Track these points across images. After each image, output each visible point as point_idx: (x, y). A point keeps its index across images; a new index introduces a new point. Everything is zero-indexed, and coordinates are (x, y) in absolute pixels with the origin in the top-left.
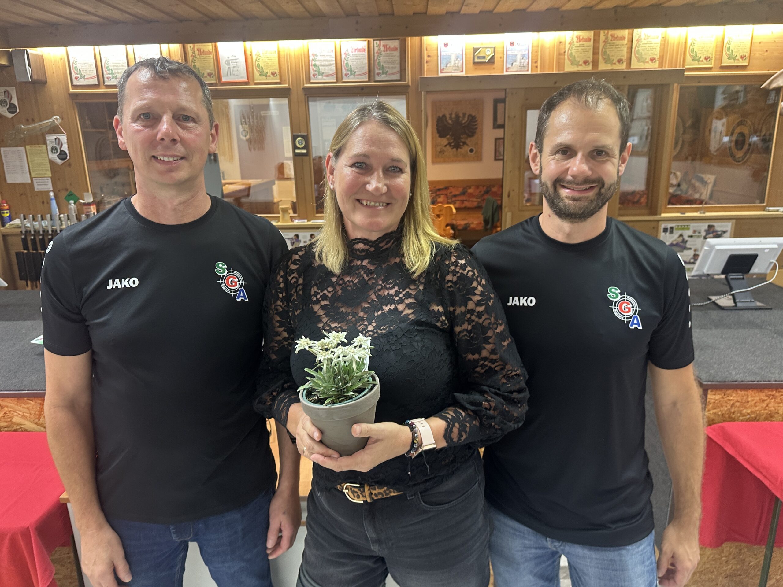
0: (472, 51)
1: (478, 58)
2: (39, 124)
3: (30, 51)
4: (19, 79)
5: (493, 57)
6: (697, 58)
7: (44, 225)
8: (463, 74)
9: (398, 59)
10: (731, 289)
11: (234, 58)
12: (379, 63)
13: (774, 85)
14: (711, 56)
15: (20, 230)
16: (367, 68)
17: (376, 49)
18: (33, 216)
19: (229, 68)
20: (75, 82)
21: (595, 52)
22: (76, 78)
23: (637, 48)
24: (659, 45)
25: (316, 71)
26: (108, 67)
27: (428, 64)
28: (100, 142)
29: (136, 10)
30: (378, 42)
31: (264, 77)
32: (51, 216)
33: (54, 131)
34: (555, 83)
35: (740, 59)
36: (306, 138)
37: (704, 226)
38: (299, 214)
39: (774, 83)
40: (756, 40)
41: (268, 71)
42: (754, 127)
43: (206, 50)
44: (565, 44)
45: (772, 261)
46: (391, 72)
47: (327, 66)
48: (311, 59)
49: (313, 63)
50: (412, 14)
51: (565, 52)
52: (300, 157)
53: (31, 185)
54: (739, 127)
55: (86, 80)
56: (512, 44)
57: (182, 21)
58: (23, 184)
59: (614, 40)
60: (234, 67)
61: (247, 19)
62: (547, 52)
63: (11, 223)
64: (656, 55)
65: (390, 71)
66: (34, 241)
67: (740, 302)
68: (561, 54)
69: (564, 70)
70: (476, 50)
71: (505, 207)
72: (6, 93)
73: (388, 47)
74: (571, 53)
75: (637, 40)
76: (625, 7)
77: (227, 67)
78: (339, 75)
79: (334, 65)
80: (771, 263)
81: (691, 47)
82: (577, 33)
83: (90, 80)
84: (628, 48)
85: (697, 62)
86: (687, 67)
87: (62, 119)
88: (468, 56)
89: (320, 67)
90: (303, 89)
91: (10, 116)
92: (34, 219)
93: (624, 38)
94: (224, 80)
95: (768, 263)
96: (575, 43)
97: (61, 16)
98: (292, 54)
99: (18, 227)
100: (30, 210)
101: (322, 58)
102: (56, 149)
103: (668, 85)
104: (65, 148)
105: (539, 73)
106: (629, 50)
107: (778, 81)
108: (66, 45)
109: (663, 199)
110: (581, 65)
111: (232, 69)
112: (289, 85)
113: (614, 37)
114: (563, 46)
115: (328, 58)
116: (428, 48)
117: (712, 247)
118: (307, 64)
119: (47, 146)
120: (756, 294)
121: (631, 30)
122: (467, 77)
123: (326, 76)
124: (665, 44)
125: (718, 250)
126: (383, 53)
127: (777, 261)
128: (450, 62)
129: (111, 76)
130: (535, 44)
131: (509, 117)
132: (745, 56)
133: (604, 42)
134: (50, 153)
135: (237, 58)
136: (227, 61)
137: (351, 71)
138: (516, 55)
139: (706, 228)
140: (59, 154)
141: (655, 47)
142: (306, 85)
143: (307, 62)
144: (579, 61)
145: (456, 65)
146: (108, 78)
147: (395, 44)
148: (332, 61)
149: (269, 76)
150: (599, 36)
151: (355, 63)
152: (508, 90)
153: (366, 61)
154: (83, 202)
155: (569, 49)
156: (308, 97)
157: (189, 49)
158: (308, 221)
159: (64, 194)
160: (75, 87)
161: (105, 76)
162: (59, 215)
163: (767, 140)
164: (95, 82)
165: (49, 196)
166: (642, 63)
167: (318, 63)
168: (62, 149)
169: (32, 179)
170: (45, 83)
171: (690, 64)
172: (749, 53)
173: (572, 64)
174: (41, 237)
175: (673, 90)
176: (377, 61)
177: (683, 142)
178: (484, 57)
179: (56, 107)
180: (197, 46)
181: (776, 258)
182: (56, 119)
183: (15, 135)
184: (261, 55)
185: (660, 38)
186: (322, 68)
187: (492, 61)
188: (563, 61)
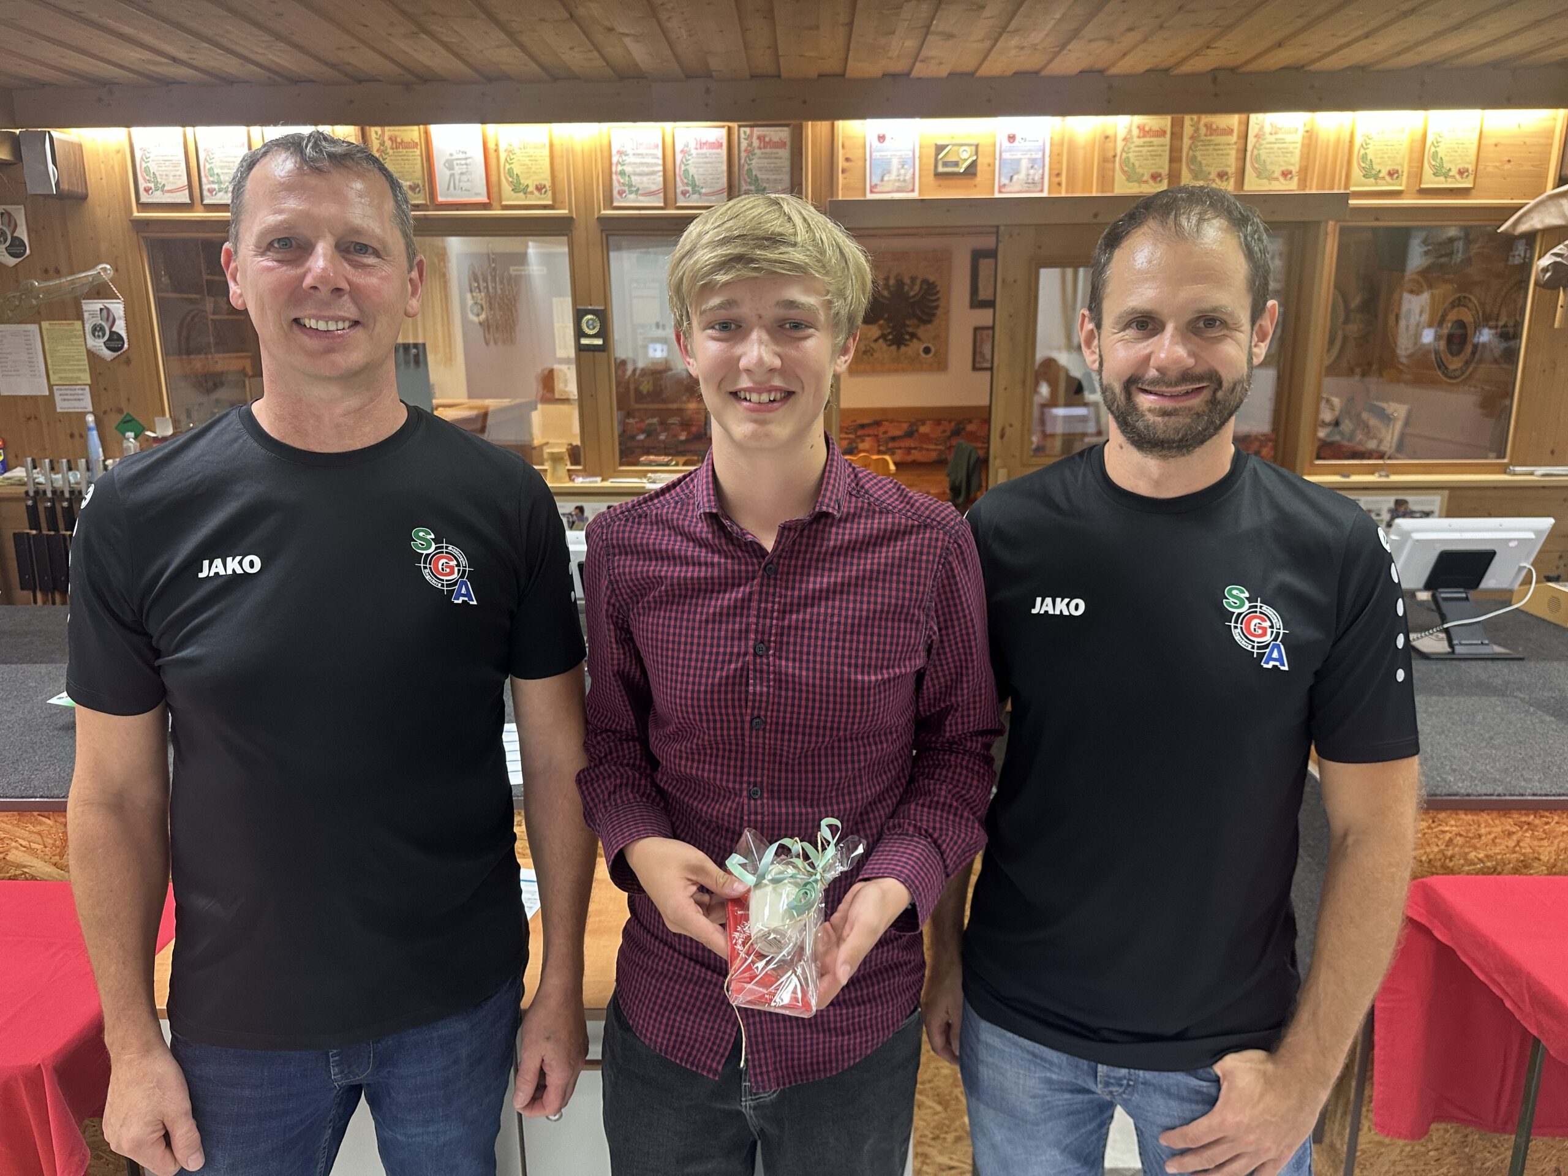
0: (933, 151)
1: (945, 164)
2: (69, 278)
3: (58, 134)
4: (33, 188)
5: (974, 164)
6: (1374, 172)
7: (72, 480)
8: (915, 195)
9: (786, 164)
10: (1444, 619)
11: (463, 156)
12: (750, 170)
13: (1523, 228)
14: (1399, 168)
15: (23, 489)
16: (725, 180)
17: (744, 144)
18: (51, 462)
19: (452, 175)
20: (144, 198)
21: (1175, 158)
22: (147, 190)
23: (1256, 152)
24: (1299, 146)
25: (623, 184)
26: (211, 169)
27: (845, 175)
28: (189, 318)
29: (270, 57)
30: (748, 130)
31: (521, 195)
32: (87, 462)
33: (98, 293)
34: (1096, 216)
35: (1458, 177)
36: (603, 317)
37: (1386, 502)
38: (585, 466)
39: (1524, 223)
40: (1489, 141)
41: (529, 182)
42: (1484, 312)
43: (407, 139)
44: (1115, 141)
45: (1523, 564)
47: (647, 174)
48: (615, 160)
49: (620, 168)
50: (816, 76)
51: (1115, 156)
52: (591, 354)
53: (50, 399)
54: (1456, 310)
55: (167, 194)
56: (1012, 138)
58: (31, 397)
59: (1211, 135)
60: (462, 174)
61: (490, 80)
62: (1080, 154)
63: (7, 475)
64: (1293, 165)
66: (51, 511)
67: (1461, 644)
68: (1107, 160)
69: (1112, 191)
70: (939, 148)
71: (995, 458)
72: (6, 217)
73: (767, 139)
74: (1128, 158)
75: (1256, 136)
76: (1233, 70)
77: (448, 173)
78: (671, 196)
79: (661, 174)
80: (1521, 569)
81: (1362, 151)
82: (1138, 120)
83: (173, 194)
84: (1238, 150)
85: (1372, 180)
86: (1353, 189)
87: (117, 270)
88: (924, 160)
89: (633, 178)
90: (598, 218)
91: (12, 261)
92: (52, 469)
93: (1230, 131)
94: (441, 198)
95: (1516, 569)
96: (1135, 139)
97: (121, 67)
98: (578, 148)
99: (21, 483)
100: (45, 449)
101: (638, 160)
102: (102, 329)
103: (1318, 223)
104: (120, 327)
105: (1063, 195)
106: (1241, 156)
107: (1532, 218)
108: (128, 126)
109: (1306, 447)
110: (1146, 182)
111: (457, 177)
112: (570, 210)
113: (1211, 129)
114: (1111, 145)
115: (650, 160)
116: (847, 143)
117: (1405, 535)
118: (607, 170)
119: (83, 324)
120: (1492, 629)
121: (1244, 116)
122: (922, 200)
123: (643, 195)
124: (1310, 144)
125: (1417, 541)
126: (757, 151)
127: (1532, 565)
128: (889, 172)
129: (216, 186)
130: (1057, 138)
131: (1004, 281)
132: (1467, 171)
133: (1192, 138)
134: (89, 336)
135: (468, 155)
136: (447, 161)
137: (694, 186)
138: (1020, 160)
139: (1392, 505)
140: (109, 340)
141: (1291, 149)
142: (603, 212)
143: (607, 165)
144: (1143, 175)
145: (902, 178)
146: (210, 191)
147: (781, 134)
148: (657, 165)
149: (532, 193)
150: (1182, 127)
151: (701, 170)
152: (1002, 228)
153: (725, 167)
154: (153, 435)
155: (1123, 149)
156: (607, 236)
157: (374, 136)
158: (603, 480)
159: (113, 420)
160: (144, 206)
161: (205, 187)
162: (104, 461)
163: (1510, 335)
164: (183, 197)
165: (85, 422)
166: (1265, 181)
167: (628, 169)
168: (114, 329)
169: (51, 387)
170: (84, 198)
171: (1359, 183)
172: (1474, 163)
173: (1129, 179)
174: (65, 504)
175: (1327, 234)
176: (746, 167)
177: (1345, 338)
178: (956, 164)
179: (103, 246)
180: (389, 131)
181: (1531, 560)
182: (105, 269)
183: (20, 300)
184: (517, 151)
185: (1301, 133)
186: (635, 180)
187: (972, 170)
188: (1111, 173)
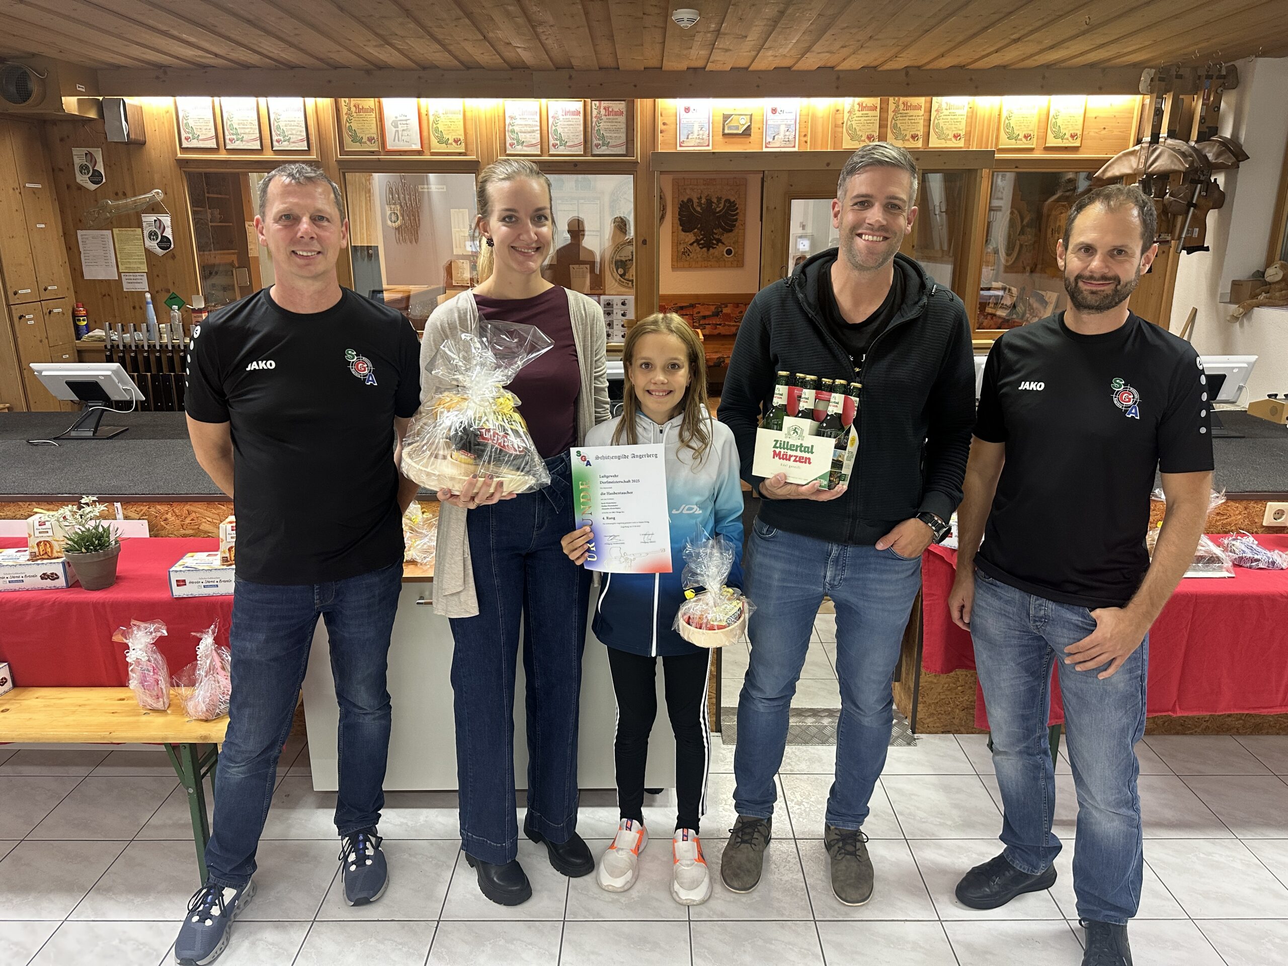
0: (721, 119)
1: (729, 128)
2: (132, 199)
3: (129, 100)
4: (111, 138)
5: (749, 128)
6: (1014, 136)
7: (137, 338)
8: (709, 149)
9: (623, 127)
11: (405, 118)
12: (599, 131)
13: (1109, 174)
14: (1031, 133)
15: (103, 344)
16: (582, 136)
17: (595, 112)
18: (122, 325)
19: (397, 131)
20: (185, 144)
21: (883, 125)
22: (187, 139)
23: (937, 121)
24: (965, 117)
25: (513, 139)
26: (231, 125)
27: (663, 134)
30: (597, 103)
31: (444, 145)
32: (147, 326)
33: (153, 210)
34: (828, 165)
35: (1070, 139)
39: (1113, 170)
40: (1091, 114)
41: (449, 136)
43: (366, 107)
44: (843, 114)
46: (615, 144)
47: (529, 132)
48: (507, 123)
49: (511, 128)
50: (643, 69)
51: (843, 123)
53: (119, 282)
55: (201, 142)
56: (774, 111)
57: (336, 68)
58: (106, 280)
59: (907, 110)
60: (403, 130)
61: (424, 69)
62: (820, 122)
63: (90, 334)
64: (961, 130)
65: (612, 142)
68: (837, 126)
69: (841, 148)
70: (726, 117)
72: (89, 155)
73: (610, 109)
74: (852, 124)
75: (937, 111)
76: (919, 67)
77: (394, 129)
78: (545, 146)
79: (539, 132)
81: (1007, 121)
82: (858, 99)
83: (206, 142)
84: (925, 120)
85: (1014, 140)
86: (1000, 147)
87: (166, 194)
88: (716, 125)
89: (520, 134)
91: (93, 187)
92: (123, 330)
93: (919, 108)
94: (390, 146)
96: (857, 112)
97: (178, 58)
98: (483, 117)
99: (100, 340)
100: (115, 317)
101: (523, 122)
102: (156, 234)
103: (977, 170)
104: (168, 233)
105: (808, 150)
106: (926, 124)
108: (174, 96)
111: (400, 133)
112: (477, 156)
113: (907, 107)
114: (840, 115)
115: (530, 122)
116: (664, 114)
118: (502, 129)
119: (142, 230)
121: (928, 98)
122: (713, 153)
123: (526, 146)
124: (972, 116)
126: (603, 117)
128: (692, 133)
129: (234, 137)
130: (804, 112)
132: (1076, 135)
133: (894, 111)
134: (146, 239)
135: (407, 118)
136: (394, 122)
137: (561, 140)
138: (779, 125)
140: (160, 242)
141: (960, 120)
143: (502, 126)
144: (862, 136)
145: (701, 137)
146: (231, 140)
147: (620, 106)
148: (536, 126)
149: (451, 144)
150: (888, 105)
151: (566, 130)
152: (766, 172)
153: (582, 128)
154: (191, 307)
155: (848, 118)
157: (343, 104)
159: (165, 296)
160: (185, 150)
161: (227, 137)
162: (158, 325)
164: (212, 144)
165: (145, 298)
166: (943, 141)
167: (516, 129)
168: (164, 234)
169: (119, 274)
170: (144, 143)
171: (1005, 142)
172: (1081, 130)
173: (852, 140)
174: (133, 354)
175: (982, 177)
176: (596, 128)
178: (737, 128)
179: (157, 177)
180: (354, 101)
182: (158, 193)
183: (99, 213)
184: (441, 115)
185: (967, 108)
186: (522, 137)
187: (748, 132)
188: (840, 135)
